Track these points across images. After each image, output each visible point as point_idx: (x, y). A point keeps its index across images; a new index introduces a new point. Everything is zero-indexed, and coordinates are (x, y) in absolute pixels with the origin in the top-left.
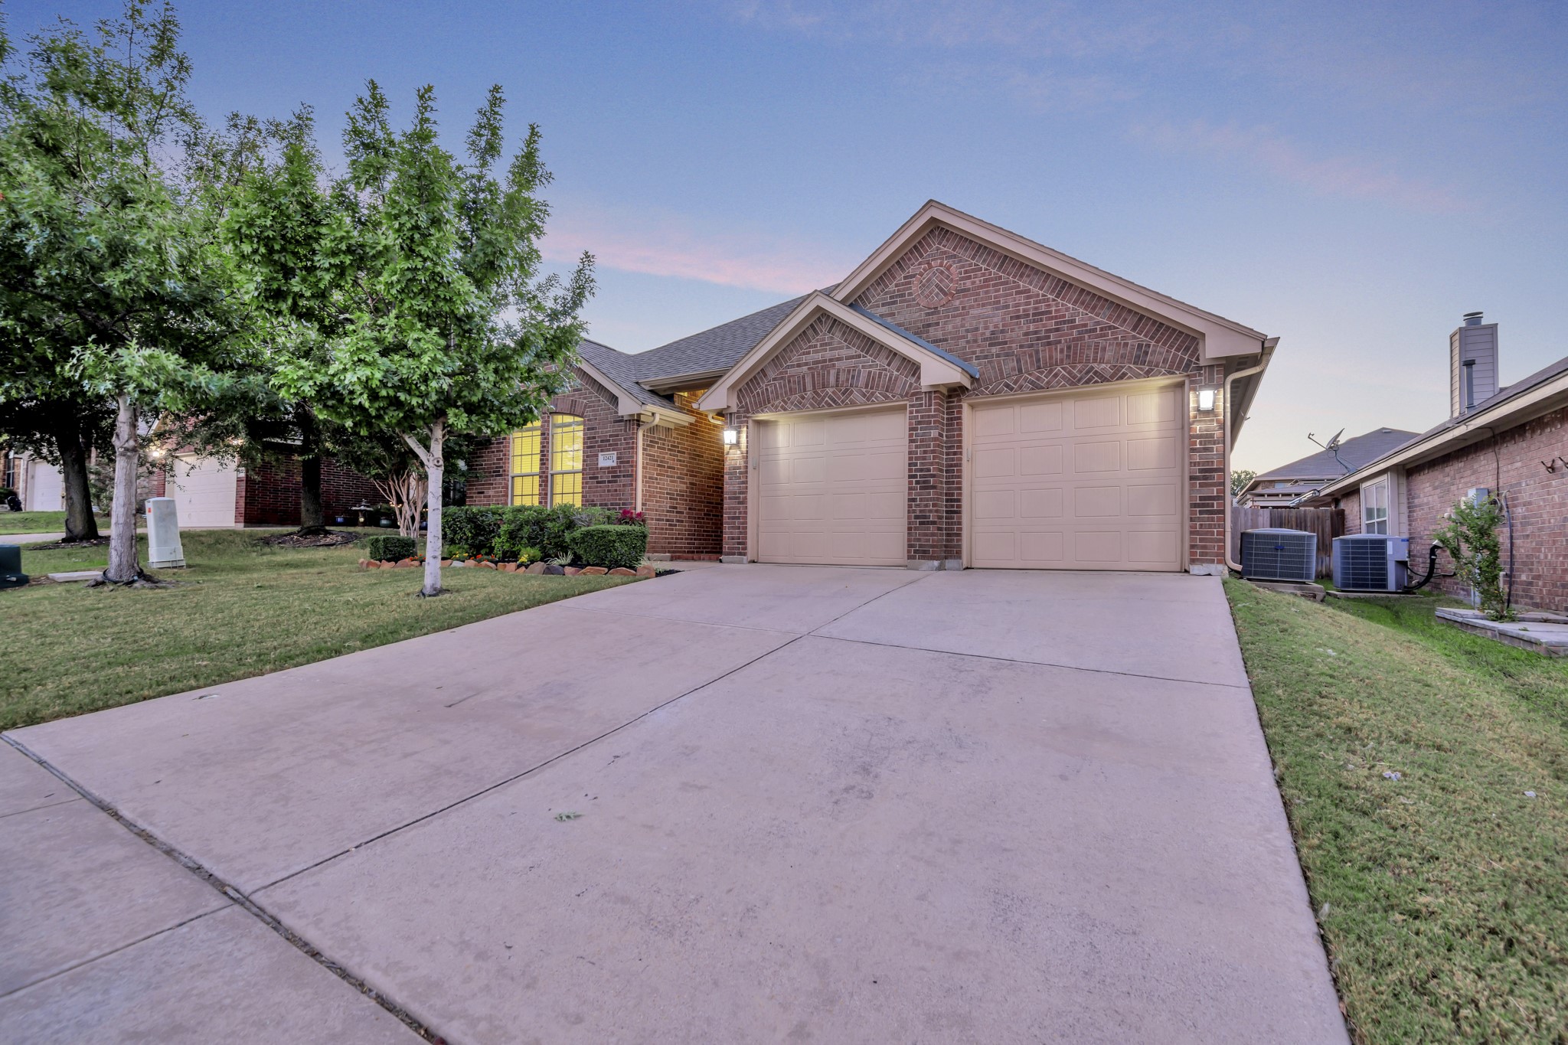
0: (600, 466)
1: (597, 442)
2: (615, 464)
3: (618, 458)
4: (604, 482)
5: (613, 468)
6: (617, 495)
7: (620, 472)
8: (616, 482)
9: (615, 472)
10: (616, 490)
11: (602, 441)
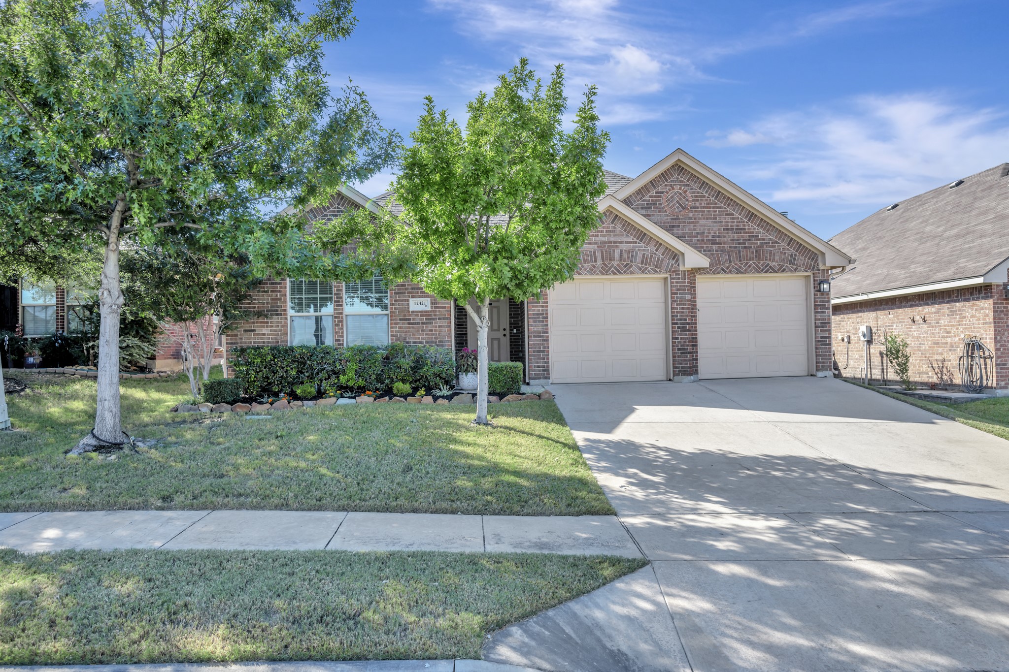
0: (411, 309)
1: (406, 289)
2: (429, 309)
3: (432, 304)
4: (418, 323)
5: (426, 312)
6: (433, 334)
7: (435, 315)
8: (431, 323)
9: (430, 315)
10: (431, 331)
11: (412, 289)
